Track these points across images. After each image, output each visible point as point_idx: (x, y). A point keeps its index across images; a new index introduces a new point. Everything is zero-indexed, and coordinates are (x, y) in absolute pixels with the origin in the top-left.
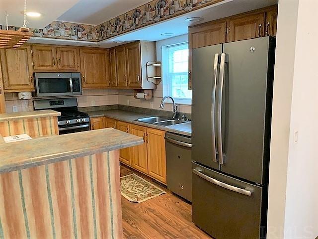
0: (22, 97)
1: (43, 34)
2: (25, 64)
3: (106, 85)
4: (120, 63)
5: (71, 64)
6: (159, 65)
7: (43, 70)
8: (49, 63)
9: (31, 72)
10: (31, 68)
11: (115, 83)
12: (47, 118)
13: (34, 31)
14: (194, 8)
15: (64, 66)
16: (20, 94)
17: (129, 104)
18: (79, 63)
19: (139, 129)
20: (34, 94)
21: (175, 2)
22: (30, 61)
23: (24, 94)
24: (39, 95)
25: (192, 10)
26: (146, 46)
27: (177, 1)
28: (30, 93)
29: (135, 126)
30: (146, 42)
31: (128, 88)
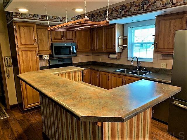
0: (45, 58)
1: (61, 20)
2: (47, 38)
3: (88, 50)
4: (99, 37)
5: (71, 37)
6: (126, 38)
7: (57, 41)
8: (59, 37)
9: (50, 42)
10: (50, 40)
11: (95, 49)
12: (77, 72)
13: (56, 18)
14: (173, 5)
15: (67, 39)
16: (43, 56)
17: (100, 61)
18: (75, 37)
19: (119, 76)
20: (51, 56)
21: (157, 2)
22: (50, 36)
23: (46, 56)
24: (55, 56)
25: (172, 7)
26: (119, 27)
27: (159, 1)
28: (49, 55)
29: (115, 75)
30: (119, 25)
31: (104, 52)
